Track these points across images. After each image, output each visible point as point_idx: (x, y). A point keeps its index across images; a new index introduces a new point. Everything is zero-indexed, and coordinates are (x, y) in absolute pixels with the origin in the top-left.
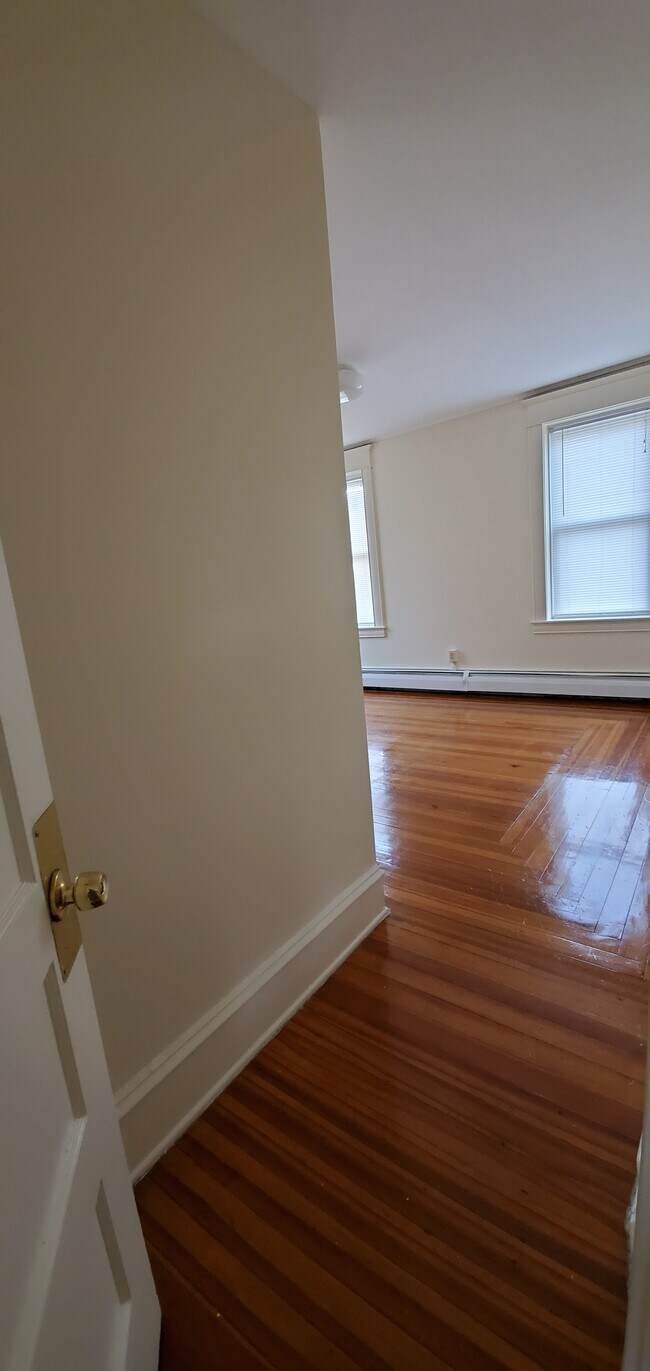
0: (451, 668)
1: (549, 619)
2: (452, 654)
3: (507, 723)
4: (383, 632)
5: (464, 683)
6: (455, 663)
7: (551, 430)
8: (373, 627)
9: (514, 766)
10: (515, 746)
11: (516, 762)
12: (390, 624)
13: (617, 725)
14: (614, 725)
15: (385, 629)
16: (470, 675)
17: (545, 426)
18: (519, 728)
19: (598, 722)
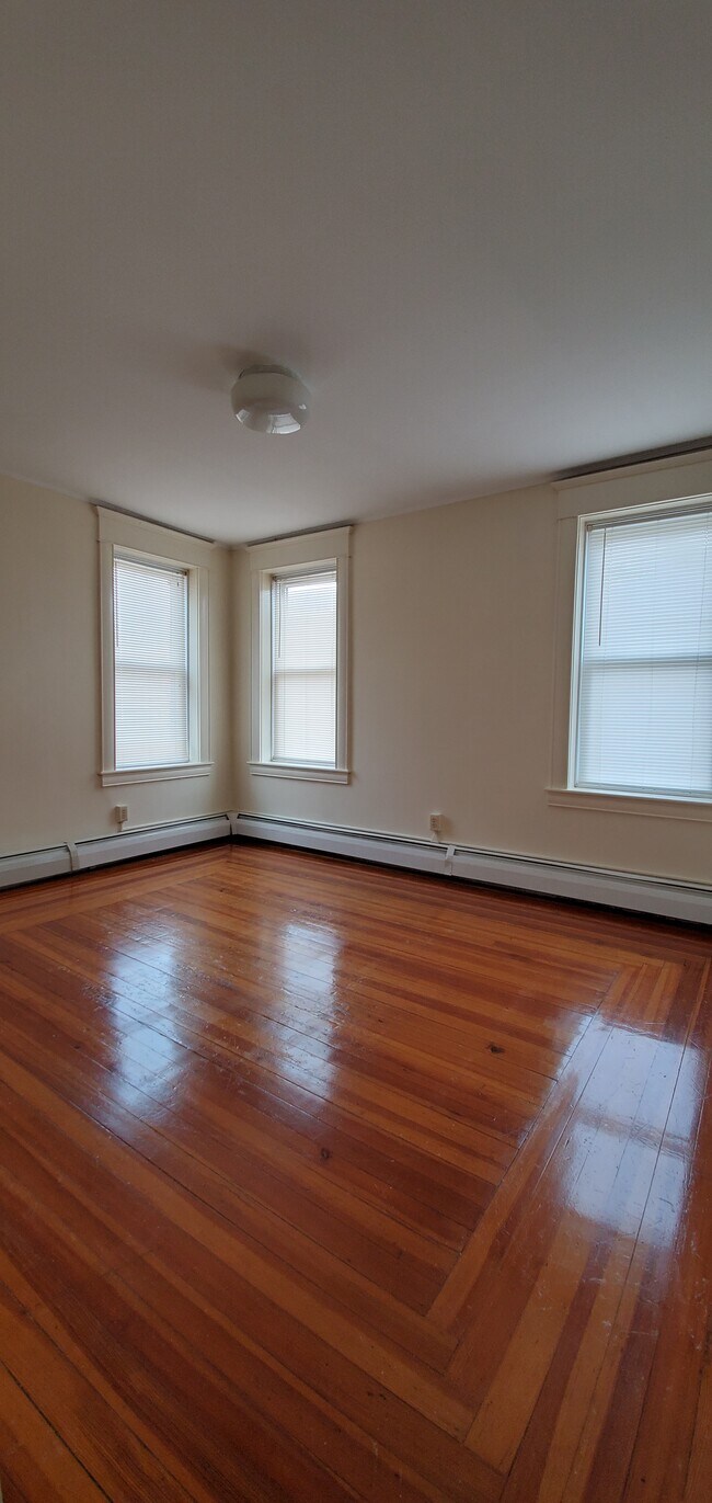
0: (432, 839)
1: (570, 788)
2: (434, 820)
3: (498, 943)
4: (346, 777)
5: (447, 863)
6: (437, 832)
7: (589, 526)
8: (334, 768)
9: (494, 1050)
10: (504, 997)
11: (499, 1038)
12: (356, 769)
13: (665, 970)
14: (659, 970)
15: (349, 774)
16: (456, 852)
17: (582, 519)
18: (514, 956)
19: (636, 959)
